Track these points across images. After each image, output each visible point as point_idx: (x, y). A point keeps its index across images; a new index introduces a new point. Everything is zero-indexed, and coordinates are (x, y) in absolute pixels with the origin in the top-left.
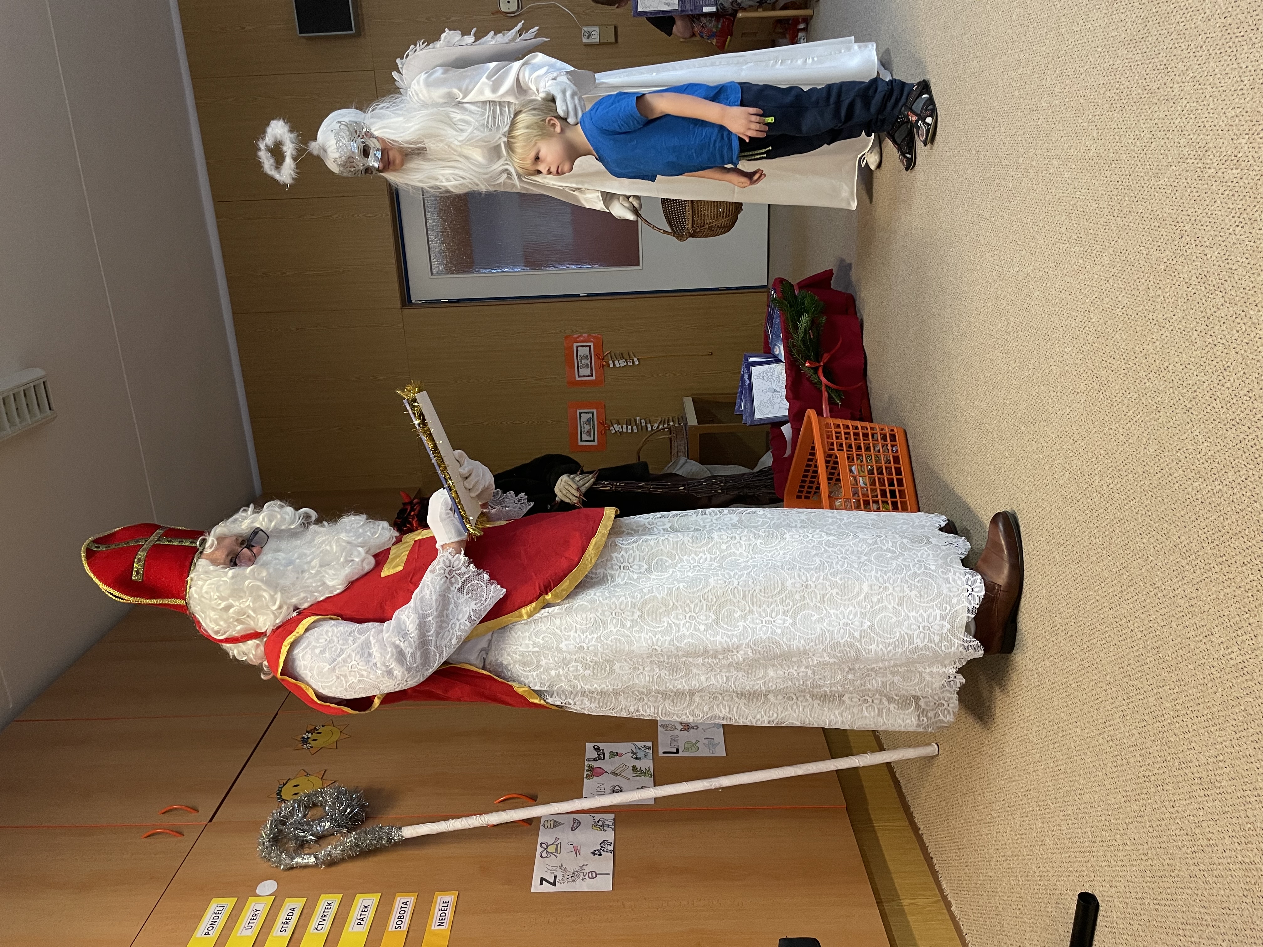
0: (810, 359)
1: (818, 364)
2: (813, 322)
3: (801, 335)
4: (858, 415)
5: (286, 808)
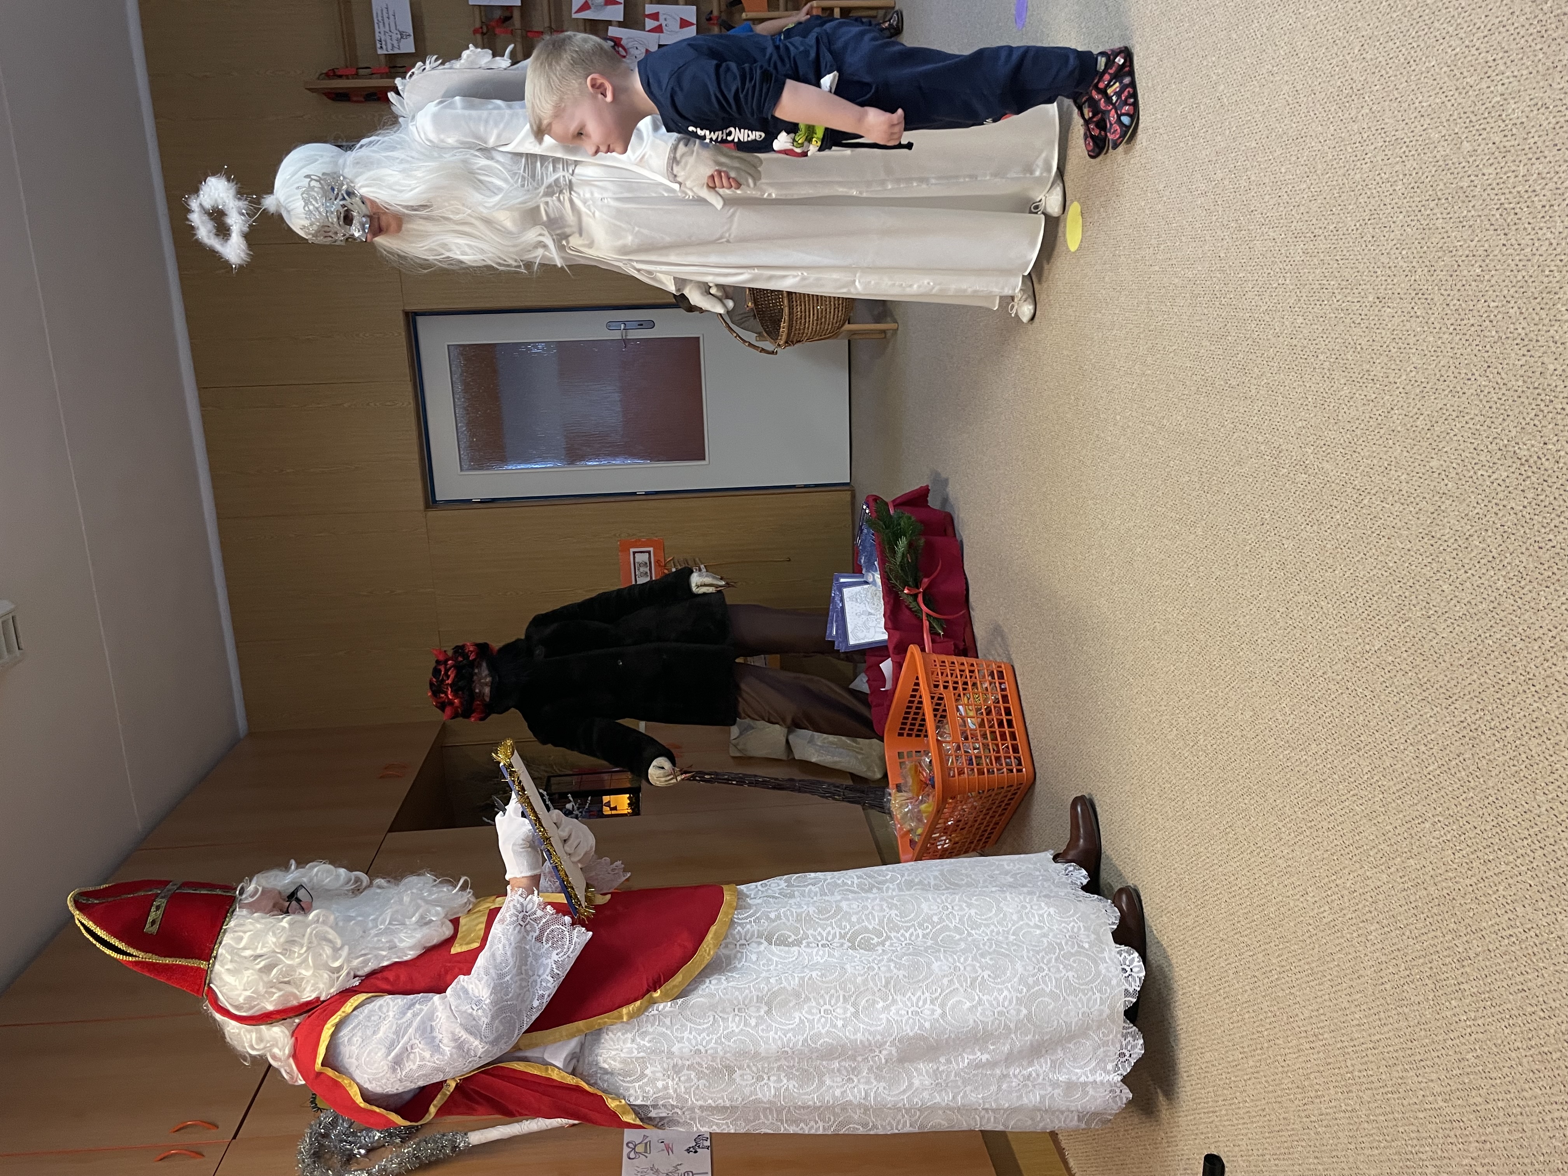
0: (909, 586)
1: (917, 591)
2: (910, 545)
3: (899, 560)
4: (961, 646)
5: (326, 1117)
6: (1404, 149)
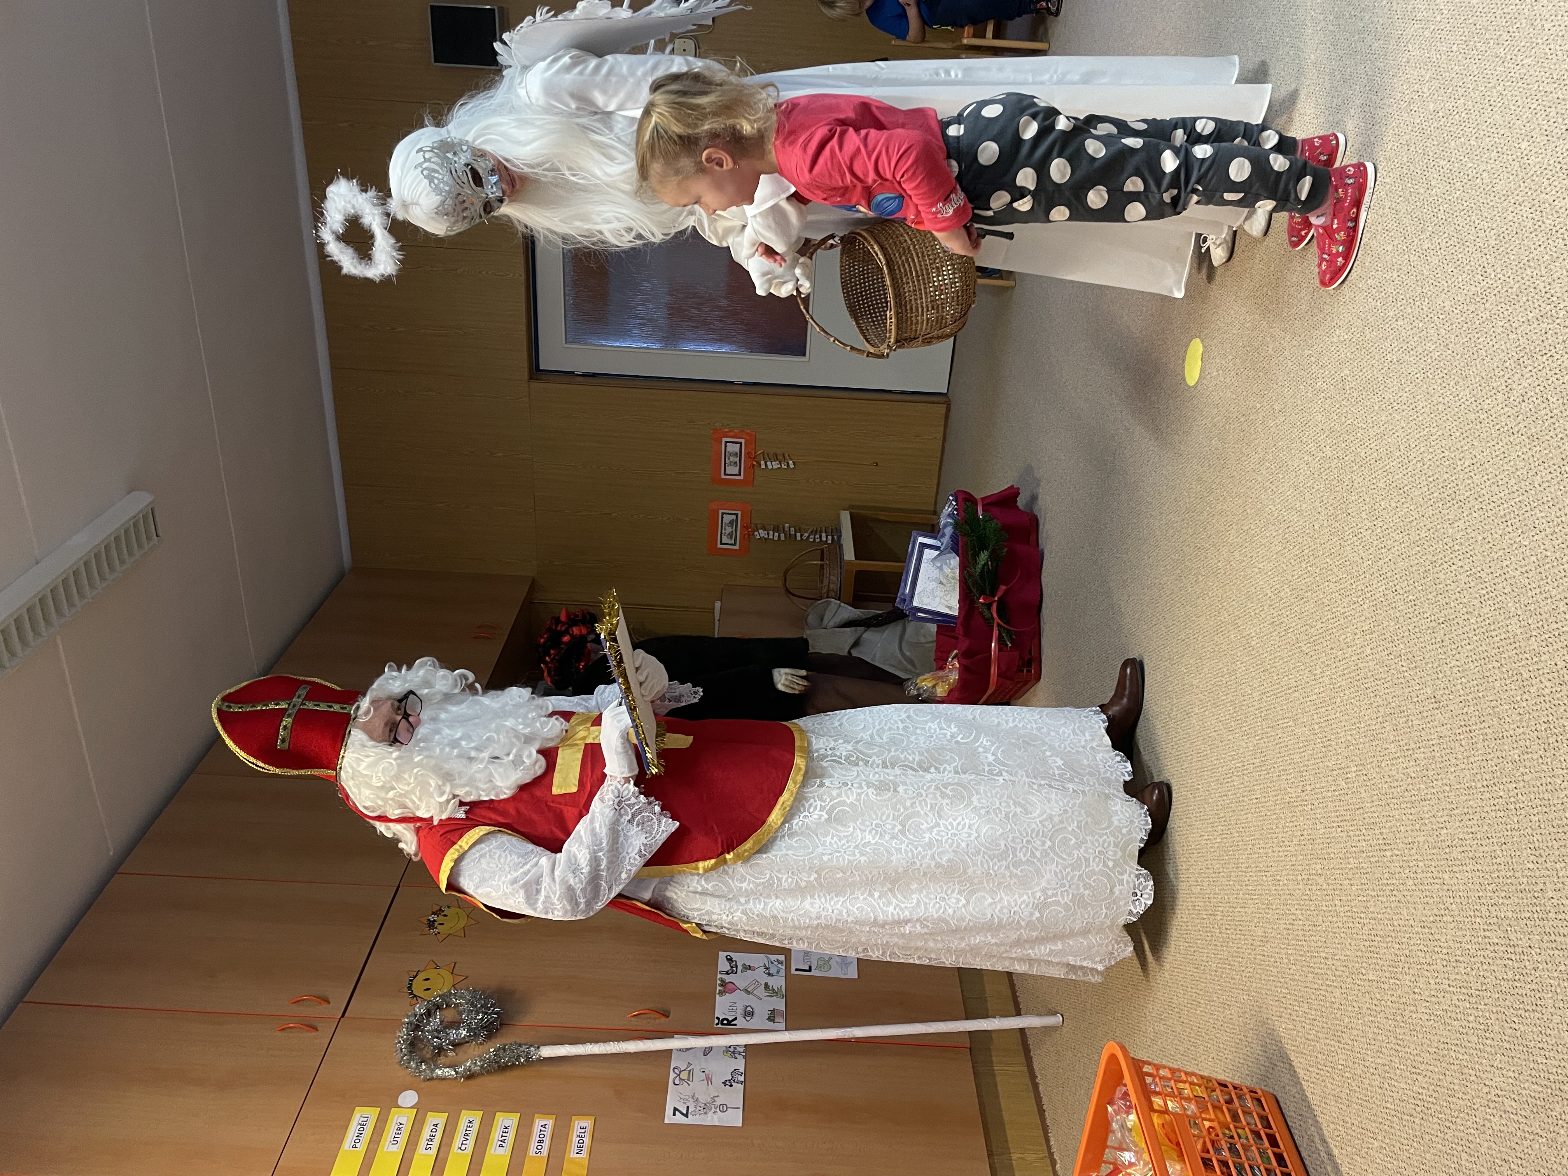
0: (985, 594)
1: (992, 600)
2: (993, 553)
3: (979, 569)
4: (1027, 657)
5: (420, 1009)
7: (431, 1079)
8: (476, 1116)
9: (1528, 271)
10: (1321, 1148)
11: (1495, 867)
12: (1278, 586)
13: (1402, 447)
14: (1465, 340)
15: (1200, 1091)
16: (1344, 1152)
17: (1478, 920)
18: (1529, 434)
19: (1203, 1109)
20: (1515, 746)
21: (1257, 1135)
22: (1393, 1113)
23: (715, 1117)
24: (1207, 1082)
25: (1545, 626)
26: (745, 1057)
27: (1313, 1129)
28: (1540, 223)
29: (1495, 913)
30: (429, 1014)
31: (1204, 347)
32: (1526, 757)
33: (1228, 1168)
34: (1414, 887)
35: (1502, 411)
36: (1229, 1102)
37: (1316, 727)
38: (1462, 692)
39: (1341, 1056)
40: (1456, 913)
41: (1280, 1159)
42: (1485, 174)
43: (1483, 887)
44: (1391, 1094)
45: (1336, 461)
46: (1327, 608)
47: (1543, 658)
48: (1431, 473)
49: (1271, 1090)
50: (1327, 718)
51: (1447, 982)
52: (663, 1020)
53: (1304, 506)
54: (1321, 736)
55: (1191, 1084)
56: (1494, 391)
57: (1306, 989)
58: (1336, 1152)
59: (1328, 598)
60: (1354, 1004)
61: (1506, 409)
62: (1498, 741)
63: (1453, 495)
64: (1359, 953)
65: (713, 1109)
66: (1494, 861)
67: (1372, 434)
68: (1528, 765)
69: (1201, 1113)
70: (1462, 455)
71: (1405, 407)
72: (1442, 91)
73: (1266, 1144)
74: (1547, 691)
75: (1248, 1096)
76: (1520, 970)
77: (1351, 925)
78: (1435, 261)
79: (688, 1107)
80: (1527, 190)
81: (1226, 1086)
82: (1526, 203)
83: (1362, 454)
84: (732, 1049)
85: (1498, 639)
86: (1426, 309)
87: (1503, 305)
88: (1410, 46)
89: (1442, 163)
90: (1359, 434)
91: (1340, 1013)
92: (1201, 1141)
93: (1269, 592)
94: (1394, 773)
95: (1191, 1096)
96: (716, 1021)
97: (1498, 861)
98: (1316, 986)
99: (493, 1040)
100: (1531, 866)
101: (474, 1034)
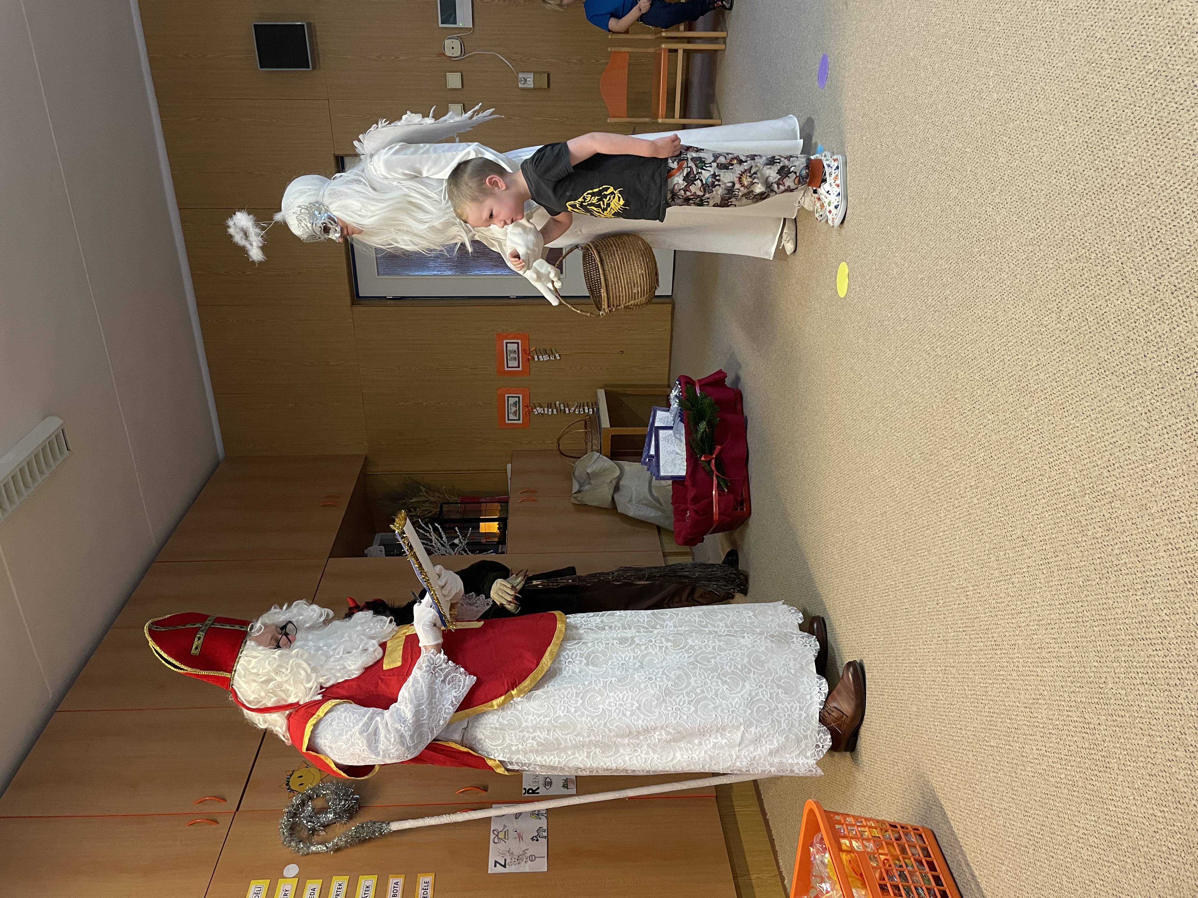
0: (705, 453)
1: (711, 457)
2: (709, 422)
3: (700, 435)
4: (740, 498)
5: (296, 801)
6: (1051, 460)
7: (308, 854)
8: (344, 880)
9: (1068, 223)
10: (966, 870)
11: (1072, 664)
12: (911, 451)
13: (989, 350)
14: (1027, 272)
15: (876, 833)
16: (982, 873)
17: (1063, 703)
18: (1075, 344)
19: (879, 846)
20: (1080, 575)
21: (921, 863)
22: (1014, 845)
23: (527, 865)
24: (882, 825)
25: (1095, 486)
26: (547, 817)
27: (960, 856)
28: (1075, 187)
29: (1074, 699)
30: (303, 804)
31: (849, 269)
32: (1088, 583)
33: (899, 890)
34: (1017, 677)
35: (1056, 327)
36: (898, 839)
37: (944, 556)
38: (1041, 534)
39: (975, 802)
40: (1047, 698)
41: (937, 879)
42: (1035, 148)
43: (1064, 679)
44: (1012, 831)
45: (945, 358)
46: (946, 468)
47: (1095, 511)
48: (1010, 371)
49: (929, 827)
50: (950, 550)
51: (1044, 748)
52: (484, 794)
53: (926, 391)
54: (947, 563)
55: (870, 827)
56: (1049, 311)
57: (949, 752)
58: (977, 873)
59: (946, 460)
60: (982, 763)
61: (1059, 325)
62: (1068, 571)
63: (1026, 387)
64: (983, 726)
65: (525, 860)
66: (1071, 660)
67: (968, 339)
68: (1089, 589)
69: (877, 849)
70: (1031, 357)
71: (990, 320)
72: (1002, 84)
73: (927, 869)
74: (1099, 535)
75: (912, 833)
76: (1094, 741)
77: (976, 704)
78: (1004, 212)
79: (505, 860)
80: (1064, 162)
81: (896, 827)
82: (1064, 172)
83: (962, 354)
84: (537, 813)
85: (1063, 495)
86: (999, 248)
87: (1052, 247)
88: (978, 49)
89: (1005, 139)
90: (959, 340)
91: (973, 769)
92: (879, 871)
93: (905, 454)
94: (998, 592)
95: (870, 837)
96: (524, 791)
97: (1074, 659)
98: (955, 750)
99: (354, 820)
100: (1095, 664)
101: (339, 816)
